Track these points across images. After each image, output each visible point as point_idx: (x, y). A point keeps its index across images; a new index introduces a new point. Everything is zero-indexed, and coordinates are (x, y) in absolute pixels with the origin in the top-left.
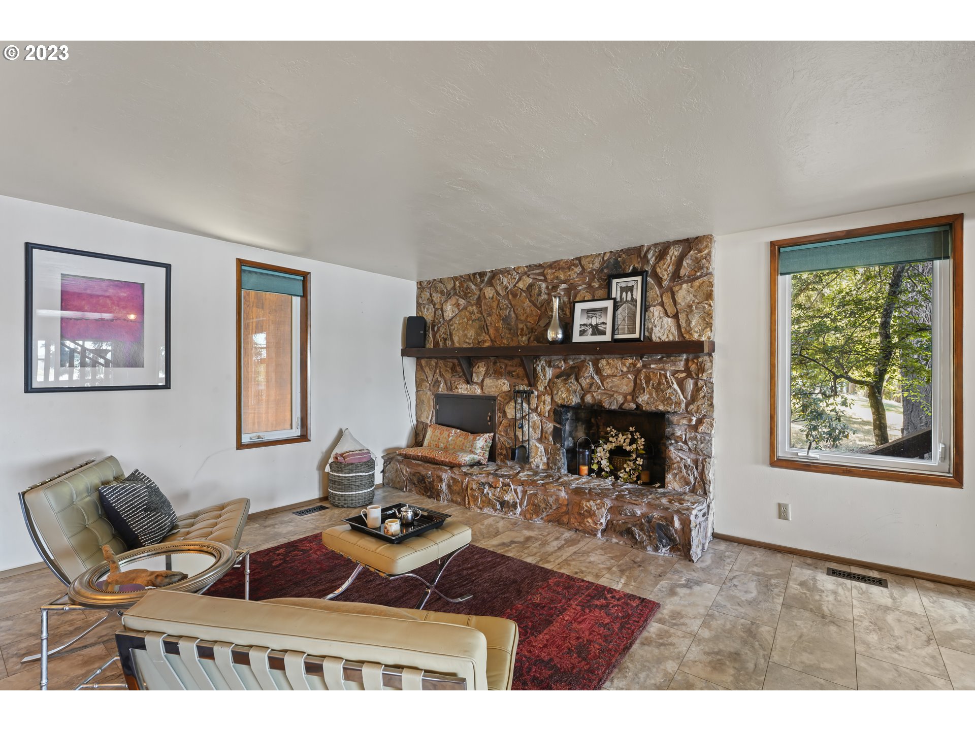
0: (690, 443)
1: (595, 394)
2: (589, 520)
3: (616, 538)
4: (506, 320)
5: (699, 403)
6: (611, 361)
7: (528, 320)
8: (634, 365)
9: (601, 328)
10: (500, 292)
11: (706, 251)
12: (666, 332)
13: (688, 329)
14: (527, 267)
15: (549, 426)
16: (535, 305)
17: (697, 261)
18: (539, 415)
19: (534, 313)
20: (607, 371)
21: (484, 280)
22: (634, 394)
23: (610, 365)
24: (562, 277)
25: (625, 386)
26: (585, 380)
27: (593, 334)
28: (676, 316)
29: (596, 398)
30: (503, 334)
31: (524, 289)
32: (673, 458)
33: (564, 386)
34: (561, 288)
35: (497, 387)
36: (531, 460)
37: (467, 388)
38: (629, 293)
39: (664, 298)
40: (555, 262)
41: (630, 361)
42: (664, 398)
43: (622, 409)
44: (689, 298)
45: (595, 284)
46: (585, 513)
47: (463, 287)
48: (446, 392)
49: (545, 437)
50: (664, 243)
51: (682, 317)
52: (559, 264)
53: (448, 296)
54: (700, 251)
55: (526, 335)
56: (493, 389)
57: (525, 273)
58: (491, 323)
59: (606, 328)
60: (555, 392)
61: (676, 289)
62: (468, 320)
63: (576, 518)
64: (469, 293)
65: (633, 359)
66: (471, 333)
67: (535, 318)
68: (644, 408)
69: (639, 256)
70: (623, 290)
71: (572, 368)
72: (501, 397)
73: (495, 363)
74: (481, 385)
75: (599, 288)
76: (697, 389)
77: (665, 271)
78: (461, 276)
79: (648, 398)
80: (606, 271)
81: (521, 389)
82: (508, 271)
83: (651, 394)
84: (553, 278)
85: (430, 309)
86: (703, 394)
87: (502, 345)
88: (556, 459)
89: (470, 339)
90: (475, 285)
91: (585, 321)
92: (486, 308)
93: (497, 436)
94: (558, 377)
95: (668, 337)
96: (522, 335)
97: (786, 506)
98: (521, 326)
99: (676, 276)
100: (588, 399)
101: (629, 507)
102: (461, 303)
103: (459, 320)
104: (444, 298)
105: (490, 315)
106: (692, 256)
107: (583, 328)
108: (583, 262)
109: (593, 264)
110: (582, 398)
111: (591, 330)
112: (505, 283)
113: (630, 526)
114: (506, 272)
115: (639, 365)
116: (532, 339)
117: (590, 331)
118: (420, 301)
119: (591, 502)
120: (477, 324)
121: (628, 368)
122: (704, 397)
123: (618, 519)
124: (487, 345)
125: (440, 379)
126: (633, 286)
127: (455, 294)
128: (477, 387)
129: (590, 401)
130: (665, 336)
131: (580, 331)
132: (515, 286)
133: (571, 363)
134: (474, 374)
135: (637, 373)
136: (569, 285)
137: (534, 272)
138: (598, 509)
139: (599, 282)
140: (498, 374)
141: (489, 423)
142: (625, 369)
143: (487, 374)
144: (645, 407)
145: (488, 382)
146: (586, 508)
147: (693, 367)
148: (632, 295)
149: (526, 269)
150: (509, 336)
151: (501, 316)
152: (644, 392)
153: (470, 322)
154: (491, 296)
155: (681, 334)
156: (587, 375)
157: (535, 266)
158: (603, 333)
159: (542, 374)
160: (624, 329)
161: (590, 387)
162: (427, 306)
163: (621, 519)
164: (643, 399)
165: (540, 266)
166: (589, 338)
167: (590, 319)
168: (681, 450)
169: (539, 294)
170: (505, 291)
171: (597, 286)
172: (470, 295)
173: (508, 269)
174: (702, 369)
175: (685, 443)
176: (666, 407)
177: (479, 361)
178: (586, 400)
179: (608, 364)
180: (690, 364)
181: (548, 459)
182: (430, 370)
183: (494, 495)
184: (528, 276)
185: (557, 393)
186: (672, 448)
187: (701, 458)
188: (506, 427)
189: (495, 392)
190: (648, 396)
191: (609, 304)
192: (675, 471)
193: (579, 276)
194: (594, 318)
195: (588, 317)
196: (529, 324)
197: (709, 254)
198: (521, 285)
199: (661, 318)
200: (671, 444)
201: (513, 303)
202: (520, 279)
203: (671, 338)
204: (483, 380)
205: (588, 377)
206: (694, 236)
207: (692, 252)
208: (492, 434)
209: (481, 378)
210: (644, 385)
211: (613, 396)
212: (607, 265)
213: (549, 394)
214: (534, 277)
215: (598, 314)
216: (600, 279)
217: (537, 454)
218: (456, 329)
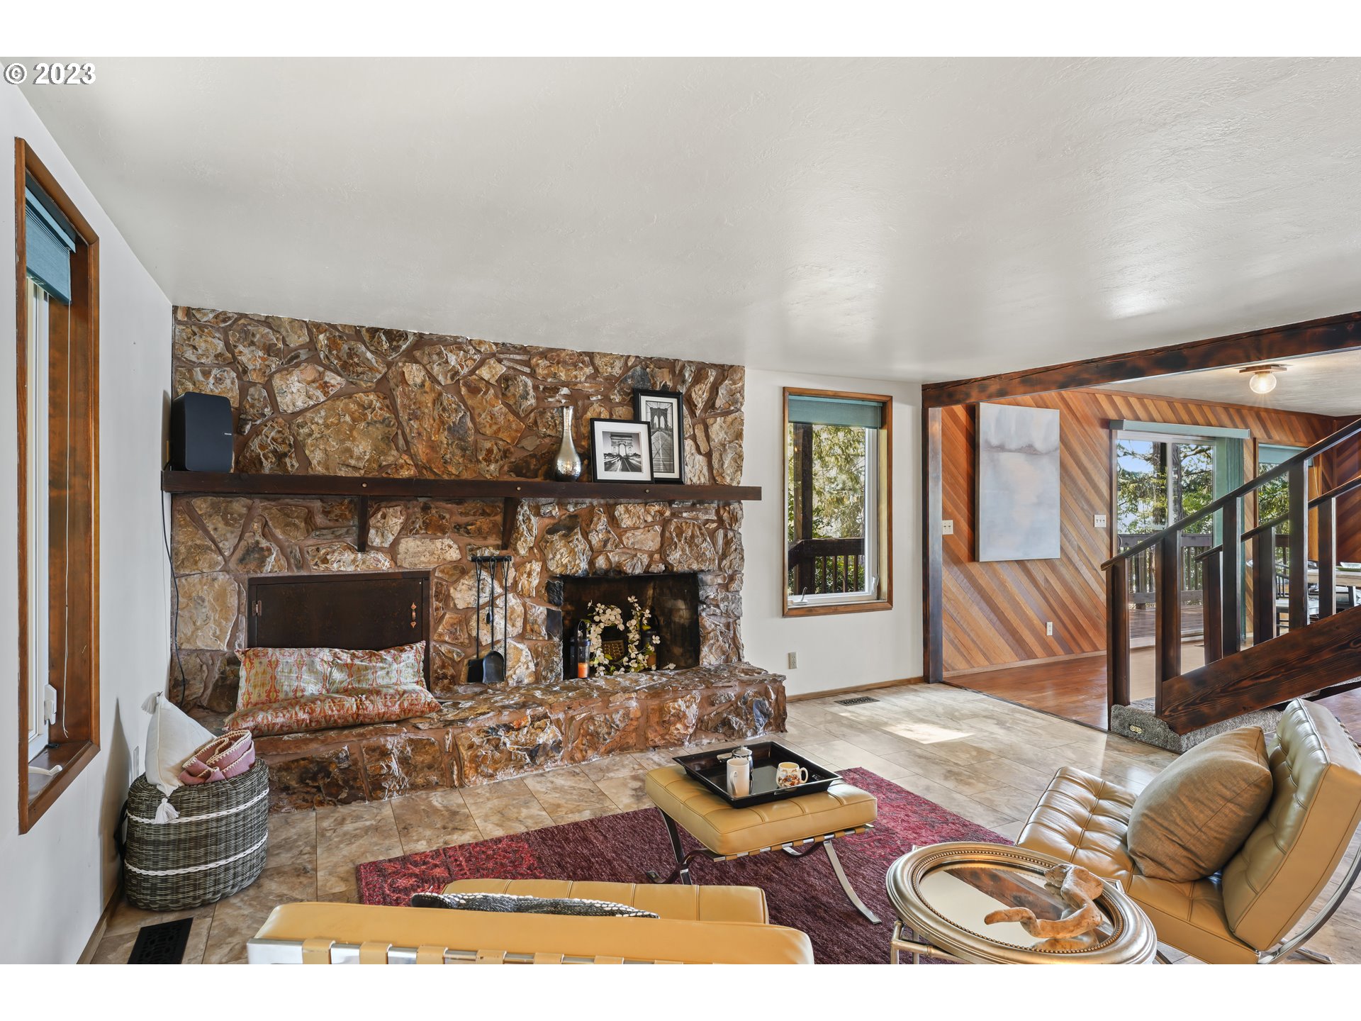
0: (722, 606)
1: (610, 555)
2: (679, 726)
3: (707, 737)
4: (456, 432)
5: (732, 557)
6: (631, 507)
7: (500, 435)
8: (661, 513)
9: (634, 461)
10: (441, 378)
11: (740, 384)
12: (698, 472)
13: (720, 471)
14: (496, 344)
15: (539, 612)
16: (516, 414)
17: (732, 394)
18: (521, 595)
19: (514, 426)
20: (626, 522)
21: (399, 347)
22: (663, 550)
23: (628, 514)
24: (563, 376)
25: (650, 541)
26: (598, 535)
27: (624, 469)
28: (709, 455)
29: (613, 560)
30: (448, 456)
31: (493, 381)
32: (707, 626)
33: (565, 546)
34: (562, 393)
35: (432, 554)
36: (508, 673)
37: (354, 561)
38: (662, 418)
39: (696, 431)
40: (552, 350)
41: (657, 508)
42: (698, 554)
43: (648, 572)
44: (722, 435)
45: (615, 397)
46: (672, 718)
47: (339, 350)
48: (286, 573)
49: (532, 630)
50: (699, 363)
51: (715, 456)
52: (558, 355)
53: (291, 361)
54: (734, 383)
55: (497, 461)
56: (423, 559)
57: (493, 355)
58: (419, 434)
59: (640, 463)
60: (551, 556)
61: (710, 421)
62: (354, 420)
63: (656, 731)
64: (358, 364)
65: (660, 505)
66: (363, 448)
67: (514, 434)
68: (675, 569)
69: (672, 371)
70: (654, 412)
71: (573, 517)
72: (442, 571)
73: (426, 509)
74: (392, 551)
75: (620, 404)
76: (727, 543)
77: (700, 396)
78: (334, 327)
79: (681, 555)
80: (630, 381)
81: (487, 554)
82: (460, 343)
83: (683, 550)
84: (548, 375)
85: (228, 382)
86: (734, 547)
87: (446, 477)
88: (553, 662)
89: (359, 459)
90: (372, 352)
91: (610, 450)
92: (406, 402)
93: (432, 644)
94: (552, 531)
95: (699, 479)
96: (488, 461)
97: (794, 654)
98: (488, 445)
99: (710, 404)
100: (601, 562)
101: (722, 691)
102: (333, 382)
103: (326, 418)
104: (274, 363)
105: (414, 416)
106: (727, 386)
107: (608, 459)
108: (597, 361)
109: (612, 368)
110: (591, 563)
111: (620, 463)
112: (453, 364)
113: (725, 715)
114: (456, 344)
115: (668, 513)
116: (506, 468)
117: (619, 465)
118: (190, 355)
119: (680, 702)
120: (378, 431)
121: (653, 517)
122: (736, 550)
123: (708, 712)
124: (405, 473)
125: (264, 544)
126: (666, 410)
127: (314, 359)
128: (380, 556)
129: (603, 566)
130: (697, 478)
131: (606, 463)
132: (472, 372)
133: (572, 510)
134: (372, 532)
135: (665, 523)
136: (572, 390)
137: (512, 356)
138: (687, 707)
139: (620, 395)
140: (435, 528)
141: (414, 624)
142: (650, 519)
143: (407, 530)
144: (678, 568)
145: (409, 545)
146: (673, 711)
147: (726, 516)
148: (666, 421)
149: (494, 347)
150: (461, 460)
151: (443, 423)
152: (676, 547)
153: (362, 425)
154: (418, 381)
155: (712, 477)
156: (601, 527)
157: (514, 347)
158: (638, 469)
159: (524, 527)
160: (659, 465)
161: (605, 545)
162: (215, 372)
163: (712, 712)
164: (674, 557)
165: (523, 350)
166: (617, 475)
167: (617, 447)
168: (713, 615)
169: (525, 396)
170: (452, 378)
171: (617, 400)
172: (360, 369)
173: (460, 340)
174: (735, 519)
175: (717, 606)
176: (700, 565)
177: (383, 504)
178: (597, 565)
179: (627, 511)
180: (722, 512)
181: (537, 665)
182: (227, 524)
183: (516, 743)
184: (500, 361)
185: (554, 557)
186: (704, 614)
187: (731, 620)
188: (452, 625)
189: (429, 562)
190: (680, 553)
191: (641, 429)
192: (712, 642)
193: (588, 380)
194: (622, 446)
195: (613, 444)
196: (501, 443)
197: (742, 387)
198: (484, 373)
199: (692, 454)
200: (704, 610)
201: (469, 402)
202: (482, 363)
203: (703, 480)
204: (396, 543)
205: (602, 530)
206: (729, 363)
207: (727, 382)
208: (424, 643)
209: (391, 538)
210: (676, 540)
211: (636, 555)
212: (633, 373)
213: (537, 560)
214: (511, 364)
215: (627, 441)
216: (621, 391)
217: (519, 661)
218: (316, 435)
